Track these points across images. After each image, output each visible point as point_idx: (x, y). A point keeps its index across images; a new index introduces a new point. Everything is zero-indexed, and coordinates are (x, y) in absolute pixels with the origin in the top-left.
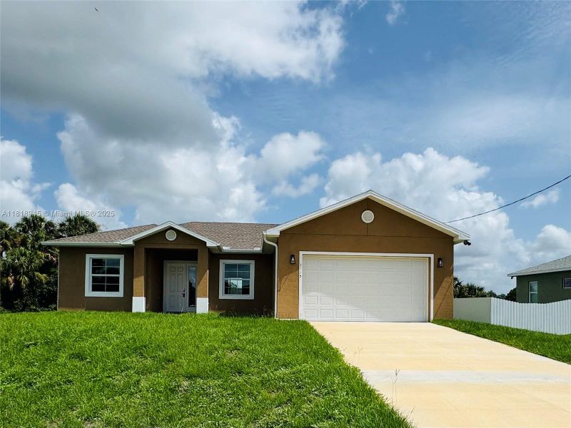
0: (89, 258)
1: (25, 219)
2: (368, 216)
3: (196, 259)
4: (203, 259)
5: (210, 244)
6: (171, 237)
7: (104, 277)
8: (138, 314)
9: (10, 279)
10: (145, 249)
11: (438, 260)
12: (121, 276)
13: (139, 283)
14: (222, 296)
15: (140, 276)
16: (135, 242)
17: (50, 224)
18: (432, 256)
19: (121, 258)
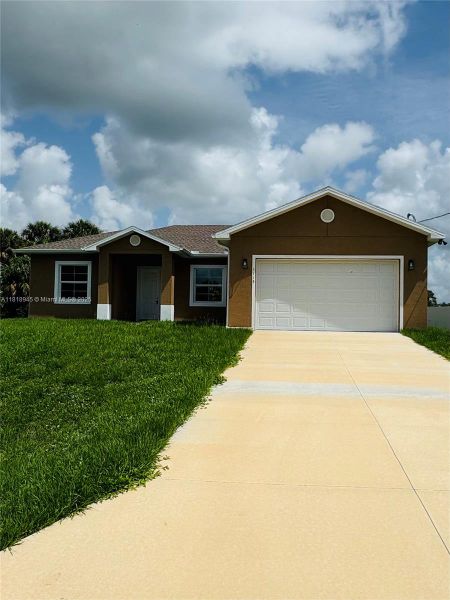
0: (58, 265)
1: (31, 226)
2: (327, 216)
3: (160, 265)
4: (168, 265)
5: (173, 248)
6: (135, 242)
7: (72, 284)
8: (103, 322)
9: (13, 287)
10: (110, 255)
11: (408, 262)
12: (89, 282)
13: (104, 289)
14: (193, 303)
15: (105, 282)
16: (101, 248)
17: (55, 231)
18: (402, 258)
19: (89, 264)
